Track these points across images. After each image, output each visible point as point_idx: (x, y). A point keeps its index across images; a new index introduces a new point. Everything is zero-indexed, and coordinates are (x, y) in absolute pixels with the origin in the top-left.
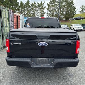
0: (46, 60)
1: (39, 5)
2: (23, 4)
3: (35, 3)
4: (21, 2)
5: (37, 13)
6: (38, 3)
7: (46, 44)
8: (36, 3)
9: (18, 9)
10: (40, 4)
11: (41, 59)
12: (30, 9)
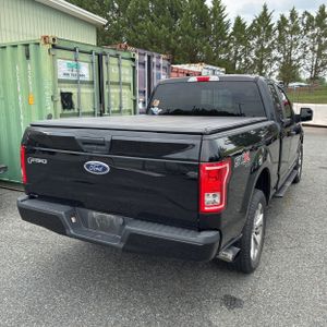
0: (112, 221)
1: (311, 19)
2: (244, 25)
3: (293, 15)
4: (238, 20)
5: (300, 54)
6: (306, 13)
7: (105, 169)
8: (300, 16)
9: (226, 46)
10: (315, 15)
11: (99, 214)
12: (270, 42)
